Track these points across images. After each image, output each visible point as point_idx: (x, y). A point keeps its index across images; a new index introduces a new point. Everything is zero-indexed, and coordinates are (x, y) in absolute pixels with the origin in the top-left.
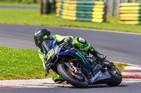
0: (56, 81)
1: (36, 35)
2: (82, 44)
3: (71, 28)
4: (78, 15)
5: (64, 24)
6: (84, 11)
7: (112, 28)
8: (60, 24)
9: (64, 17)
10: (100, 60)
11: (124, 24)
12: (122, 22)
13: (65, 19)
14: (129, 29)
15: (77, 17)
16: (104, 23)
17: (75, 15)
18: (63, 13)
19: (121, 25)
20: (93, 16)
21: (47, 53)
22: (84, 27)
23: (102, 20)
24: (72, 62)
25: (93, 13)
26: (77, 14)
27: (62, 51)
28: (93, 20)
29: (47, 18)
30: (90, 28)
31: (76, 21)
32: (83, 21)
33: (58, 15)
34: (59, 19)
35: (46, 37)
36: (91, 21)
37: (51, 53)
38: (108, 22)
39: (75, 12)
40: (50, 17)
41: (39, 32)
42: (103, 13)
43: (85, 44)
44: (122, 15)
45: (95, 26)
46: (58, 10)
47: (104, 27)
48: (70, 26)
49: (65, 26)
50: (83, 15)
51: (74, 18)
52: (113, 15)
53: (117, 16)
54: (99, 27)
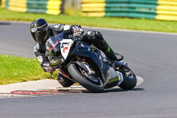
3: (21, 22)
4: (29, 6)
5: (11, 17)
8: (7, 17)
9: (11, 8)
11: (87, 17)
12: (85, 15)
13: (12, 11)
14: (94, 22)
15: (28, 8)
18: (10, 4)
19: (84, 17)
23: (59, 12)
31: (27, 12)
33: (3, 6)
36: (45, 13)
38: (67, 15)
42: (60, 3)
44: (84, 5)
47: (62, 21)
48: (19, 20)
49: (13, 19)
50: (35, 6)
52: (73, 5)
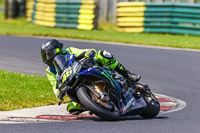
0: (71, 111)
1: (43, 47)
2: (107, 60)
4: (58, 20)
5: (38, 32)
6: (67, 14)
7: (107, 37)
8: (33, 32)
9: (38, 22)
10: (132, 83)
11: (123, 33)
12: (121, 30)
13: (39, 26)
14: (131, 39)
15: (57, 22)
16: (95, 31)
17: (53, 19)
18: (37, 17)
19: (119, 33)
20: (79, 21)
21: (61, 72)
22: (67, 37)
23: (91, 27)
24: (97, 84)
25: (80, 16)
26: (56, 18)
27: (83, 69)
28: (79, 27)
29: (14, 24)
30: (75, 38)
31: (55, 27)
32: (65, 28)
33: (29, 19)
34: (31, 26)
35: (58, 50)
36: (76, 28)
37: (68, 73)
38: (101, 30)
39: (54, 15)
40: (18, 22)
41: (48, 44)
42: (93, 16)
43: (111, 59)
44: (120, 20)
45: (83, 35)
46: (30, 12)
47: (96, 37)
48: (46, 35)
49: (40, 35)
50: (65, 20)
51: (53, 24)
52: (108, 19)
53: (114, 21)
54: (88, 36)
